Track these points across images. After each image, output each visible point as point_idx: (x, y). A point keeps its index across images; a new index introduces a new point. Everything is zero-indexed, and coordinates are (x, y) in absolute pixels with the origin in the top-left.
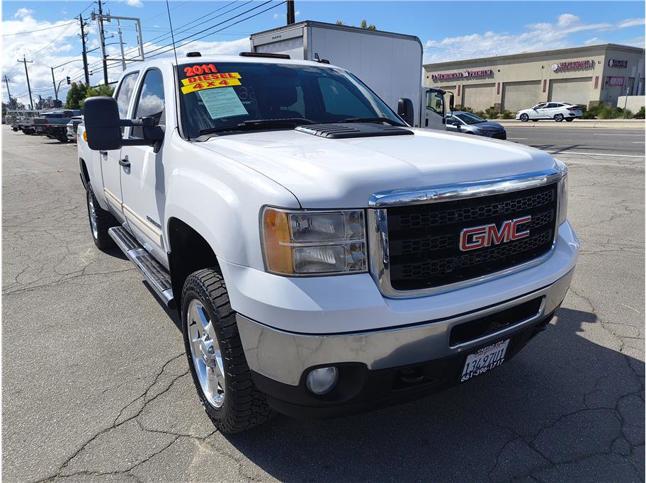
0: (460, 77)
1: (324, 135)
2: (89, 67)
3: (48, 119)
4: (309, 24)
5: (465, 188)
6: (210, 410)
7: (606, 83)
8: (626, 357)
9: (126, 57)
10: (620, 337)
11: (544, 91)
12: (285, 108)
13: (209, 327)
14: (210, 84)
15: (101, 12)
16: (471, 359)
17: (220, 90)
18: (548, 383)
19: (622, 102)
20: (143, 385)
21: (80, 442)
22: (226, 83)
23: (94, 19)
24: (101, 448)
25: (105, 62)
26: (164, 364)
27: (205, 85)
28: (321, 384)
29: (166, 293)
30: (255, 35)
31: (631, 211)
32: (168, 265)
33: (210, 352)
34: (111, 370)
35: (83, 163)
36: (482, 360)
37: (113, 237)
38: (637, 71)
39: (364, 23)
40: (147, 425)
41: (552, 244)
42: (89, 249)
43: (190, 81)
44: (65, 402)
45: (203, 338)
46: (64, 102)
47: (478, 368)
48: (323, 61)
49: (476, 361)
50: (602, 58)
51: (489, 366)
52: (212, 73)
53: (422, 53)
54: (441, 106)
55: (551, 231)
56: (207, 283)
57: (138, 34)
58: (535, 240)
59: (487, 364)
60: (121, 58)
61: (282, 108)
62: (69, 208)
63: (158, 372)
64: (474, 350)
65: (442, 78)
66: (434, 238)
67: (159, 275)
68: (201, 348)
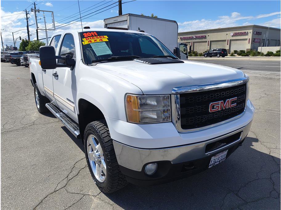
0: (192, 38)
1: (147, 63)
2: (30, 32)
3: (11, 55)
4: (130, 15)
5: (206, 86)
6: (98, 184)
7: (253, 41)
8: (272, 156)
9: (47, 28)
10: (269, 148)
11: (228, 44)
12: (124, 51)
13: (98, 146)
14: (95, 41)
15: (35, 8)
16: (213, 158)
17: (99, 43)
18: (241, 168)
19: (260, 49)
20: (66, 173)
21: (40, 199)
22: (102, 40)
23: (32, 11)
24: (50, 201)
25: (37, 30)
26: (74, 163)
27: (93, 41)
28: (150, 170)
29: (75, 132)
30: (106, 19)
31: (268, 95)
32: (78, 121)
33: (98, 158)
34: (51, 166)
35: (33, 75)
36: (217, 159)
37: (48, 108)
38: (265, 37)
39: (153, 15)
40: (69, 190)
41: (244, 109)
42: (35, 113)
43: (86, 39)
44: (31, 181)
45: (95, 152)
46: (18, 48)
47: (216, 162)
48: (142, 31)
49: (215, 159)
50: (251, 31)
51: (220, 161)
52: (95, 36)
53: (178, 28)
54: (186, 51)
55: (244, 103)
56: (98, 127)
57: (52, 18)
58: (238, 107)
59: (219, 160)
60: (45, 28)
61: (122, 51)
62: (24, 95)
63: (72, 167)
64: (214, 155)
65: (185, 39)
66: (198, 107)
67: (72, 124)
68: (94, 156)
